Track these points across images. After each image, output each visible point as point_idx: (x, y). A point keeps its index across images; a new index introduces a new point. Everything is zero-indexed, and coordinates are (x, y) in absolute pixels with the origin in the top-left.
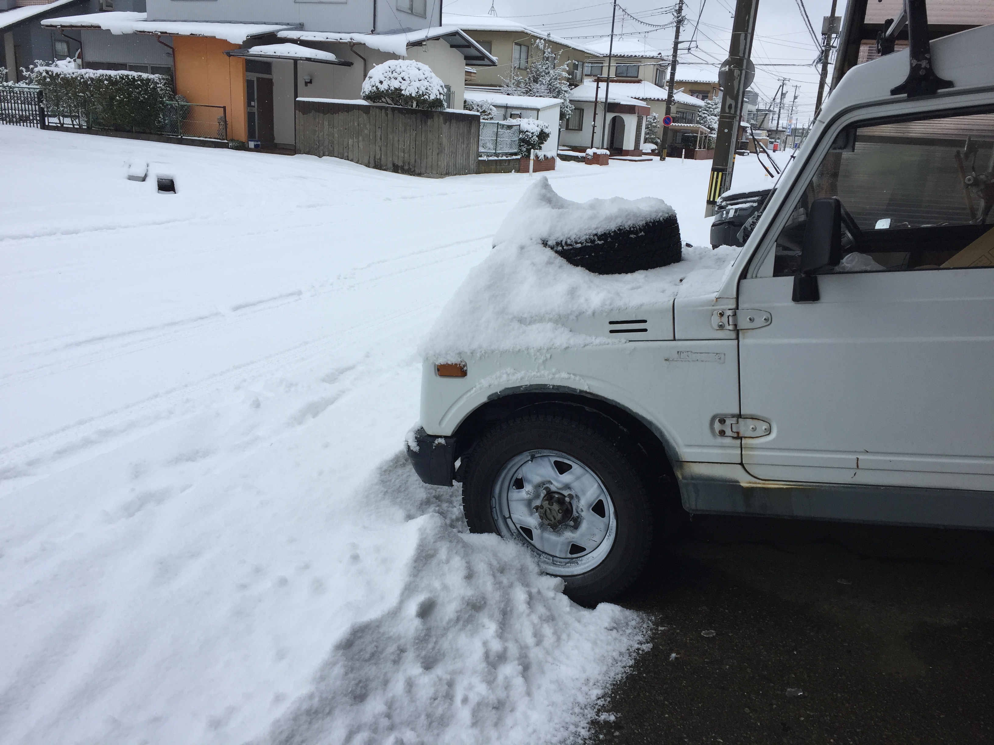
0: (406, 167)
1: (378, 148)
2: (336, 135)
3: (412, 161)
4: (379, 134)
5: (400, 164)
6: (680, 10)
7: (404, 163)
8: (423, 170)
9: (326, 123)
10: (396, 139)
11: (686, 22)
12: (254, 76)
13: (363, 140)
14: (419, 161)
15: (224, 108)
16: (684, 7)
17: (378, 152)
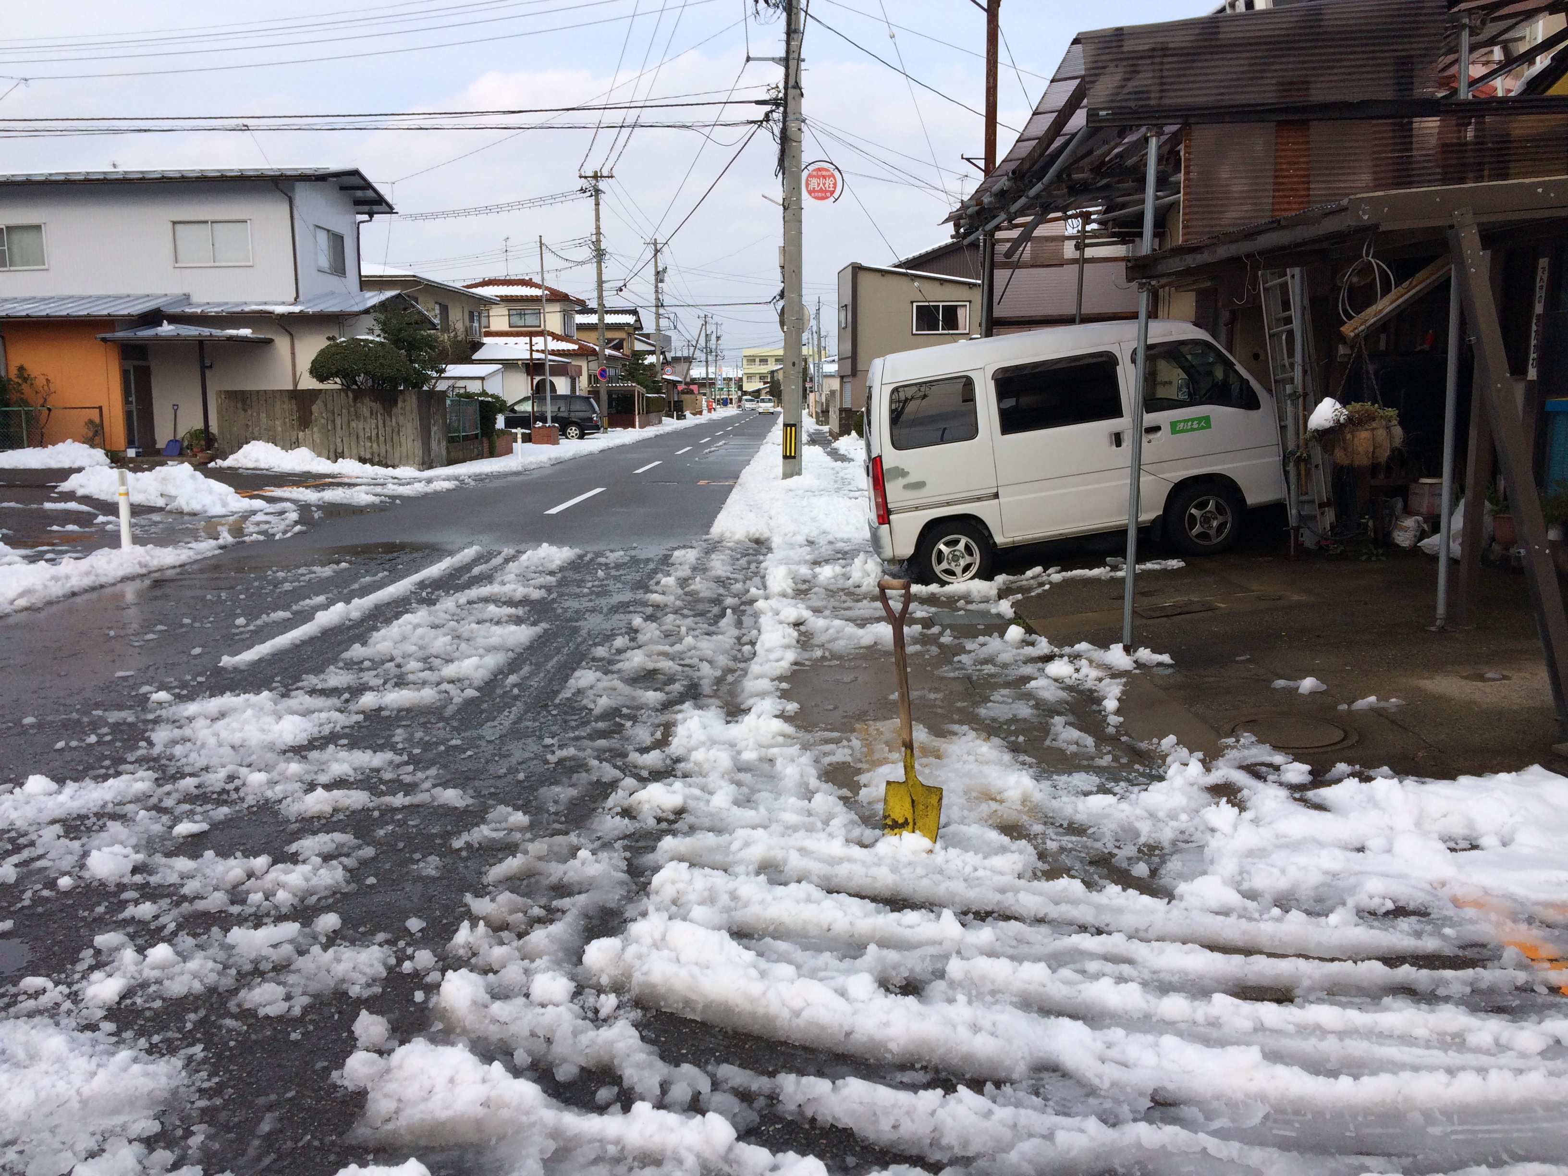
0: (376, 459)
1: (339, 440)
2: (279, 429)
3: (383, 453)
4: (338, 422)
5: (368, 456)
6: (599, 241)
7: (372, 454)
8: (396, 463)
9: (263, 415)
10: (361, 426)
11: (607, 257)
12: (130, 365)
13: (319, 431)
14: (390, 450)
15: (100, 408)
16: (602, 237)
17: (339, 444)
